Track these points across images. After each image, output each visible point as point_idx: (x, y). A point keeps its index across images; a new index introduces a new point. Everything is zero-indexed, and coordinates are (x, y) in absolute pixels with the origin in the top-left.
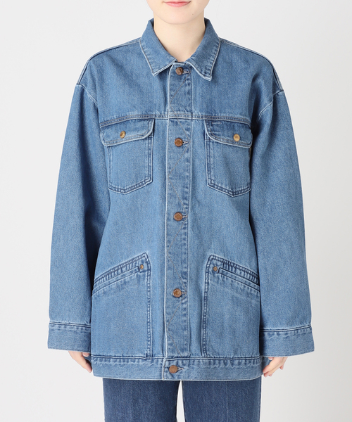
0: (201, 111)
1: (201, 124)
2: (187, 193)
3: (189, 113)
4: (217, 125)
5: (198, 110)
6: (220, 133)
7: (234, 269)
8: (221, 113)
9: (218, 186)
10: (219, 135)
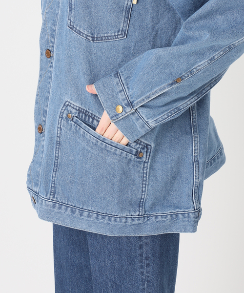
7: (91, 120)
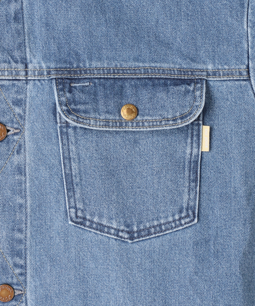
0: (46, 58)
1: (47, 89)
2: (20, 241)
3: (21, 67)
4: (82, 90)
5: (39, 57)
6: (89, 107)
8: (91, 60)
9: (92, 222)
10: (85, 112)
